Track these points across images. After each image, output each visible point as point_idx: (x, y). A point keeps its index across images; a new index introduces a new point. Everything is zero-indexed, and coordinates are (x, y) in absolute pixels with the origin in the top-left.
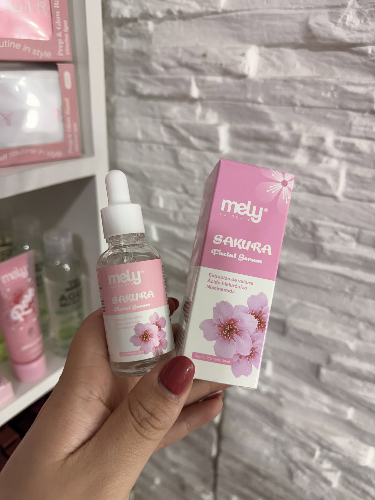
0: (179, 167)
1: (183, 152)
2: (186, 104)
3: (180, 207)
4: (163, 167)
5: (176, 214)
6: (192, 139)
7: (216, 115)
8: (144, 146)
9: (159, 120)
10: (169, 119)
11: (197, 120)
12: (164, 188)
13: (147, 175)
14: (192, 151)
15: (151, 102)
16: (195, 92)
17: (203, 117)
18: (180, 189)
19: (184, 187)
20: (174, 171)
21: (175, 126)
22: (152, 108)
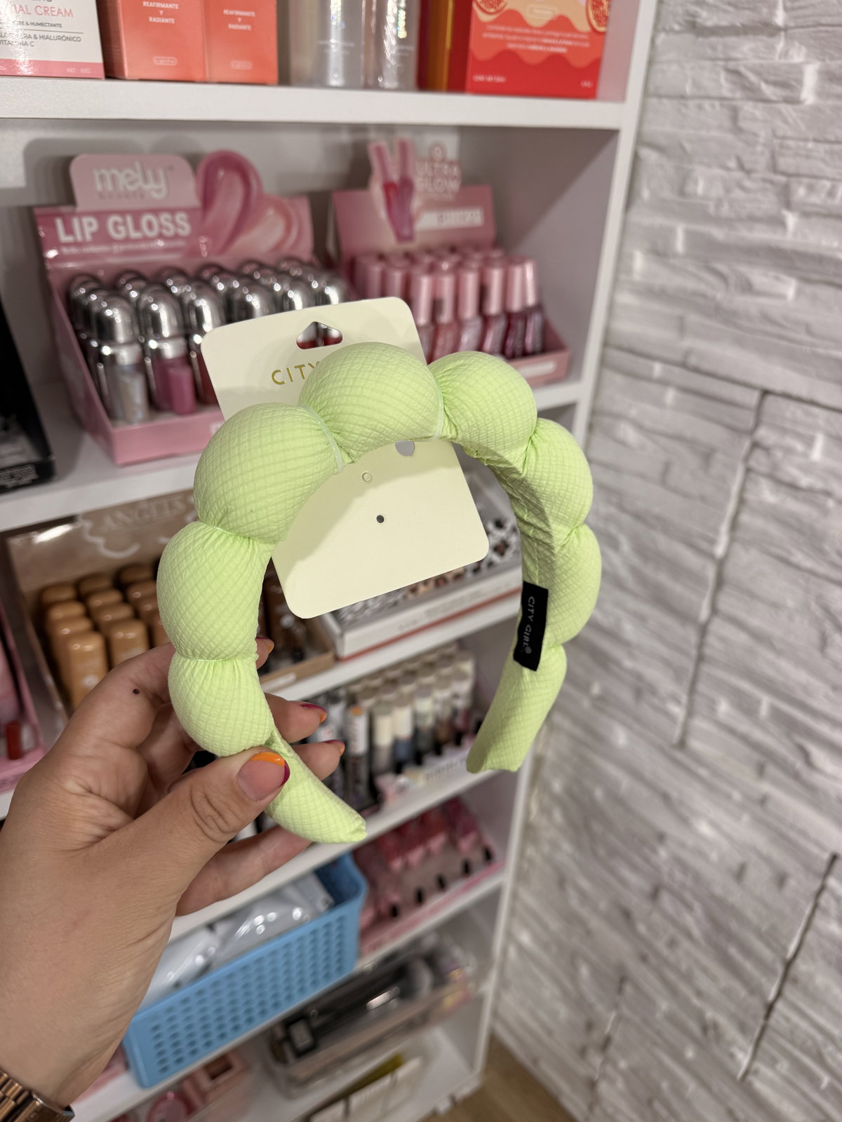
0: (737, 130)
1: (748, 108)
2: (764, 38)
3: (728, 190)
4: (714, 133)
5: (719, 203)
6: (764, 86)
7: (804, 49)
8: (691, 103)
9: (721, 63)
10: (736, 60)
11: (776, 59)
12: (709, 166)
13: (688, 146)
14: (761, 105)
15: (713, 40)
16: (780, 18)
17: (785, 54)
18: (732, 164)
19: (739, 160)
20: (730, 137)
21: (742, 70)
22: (713, 48)
